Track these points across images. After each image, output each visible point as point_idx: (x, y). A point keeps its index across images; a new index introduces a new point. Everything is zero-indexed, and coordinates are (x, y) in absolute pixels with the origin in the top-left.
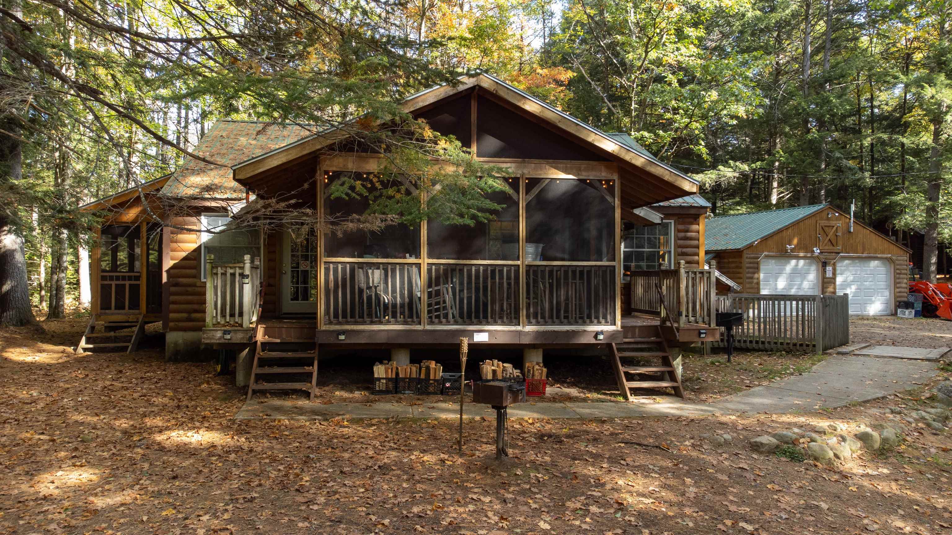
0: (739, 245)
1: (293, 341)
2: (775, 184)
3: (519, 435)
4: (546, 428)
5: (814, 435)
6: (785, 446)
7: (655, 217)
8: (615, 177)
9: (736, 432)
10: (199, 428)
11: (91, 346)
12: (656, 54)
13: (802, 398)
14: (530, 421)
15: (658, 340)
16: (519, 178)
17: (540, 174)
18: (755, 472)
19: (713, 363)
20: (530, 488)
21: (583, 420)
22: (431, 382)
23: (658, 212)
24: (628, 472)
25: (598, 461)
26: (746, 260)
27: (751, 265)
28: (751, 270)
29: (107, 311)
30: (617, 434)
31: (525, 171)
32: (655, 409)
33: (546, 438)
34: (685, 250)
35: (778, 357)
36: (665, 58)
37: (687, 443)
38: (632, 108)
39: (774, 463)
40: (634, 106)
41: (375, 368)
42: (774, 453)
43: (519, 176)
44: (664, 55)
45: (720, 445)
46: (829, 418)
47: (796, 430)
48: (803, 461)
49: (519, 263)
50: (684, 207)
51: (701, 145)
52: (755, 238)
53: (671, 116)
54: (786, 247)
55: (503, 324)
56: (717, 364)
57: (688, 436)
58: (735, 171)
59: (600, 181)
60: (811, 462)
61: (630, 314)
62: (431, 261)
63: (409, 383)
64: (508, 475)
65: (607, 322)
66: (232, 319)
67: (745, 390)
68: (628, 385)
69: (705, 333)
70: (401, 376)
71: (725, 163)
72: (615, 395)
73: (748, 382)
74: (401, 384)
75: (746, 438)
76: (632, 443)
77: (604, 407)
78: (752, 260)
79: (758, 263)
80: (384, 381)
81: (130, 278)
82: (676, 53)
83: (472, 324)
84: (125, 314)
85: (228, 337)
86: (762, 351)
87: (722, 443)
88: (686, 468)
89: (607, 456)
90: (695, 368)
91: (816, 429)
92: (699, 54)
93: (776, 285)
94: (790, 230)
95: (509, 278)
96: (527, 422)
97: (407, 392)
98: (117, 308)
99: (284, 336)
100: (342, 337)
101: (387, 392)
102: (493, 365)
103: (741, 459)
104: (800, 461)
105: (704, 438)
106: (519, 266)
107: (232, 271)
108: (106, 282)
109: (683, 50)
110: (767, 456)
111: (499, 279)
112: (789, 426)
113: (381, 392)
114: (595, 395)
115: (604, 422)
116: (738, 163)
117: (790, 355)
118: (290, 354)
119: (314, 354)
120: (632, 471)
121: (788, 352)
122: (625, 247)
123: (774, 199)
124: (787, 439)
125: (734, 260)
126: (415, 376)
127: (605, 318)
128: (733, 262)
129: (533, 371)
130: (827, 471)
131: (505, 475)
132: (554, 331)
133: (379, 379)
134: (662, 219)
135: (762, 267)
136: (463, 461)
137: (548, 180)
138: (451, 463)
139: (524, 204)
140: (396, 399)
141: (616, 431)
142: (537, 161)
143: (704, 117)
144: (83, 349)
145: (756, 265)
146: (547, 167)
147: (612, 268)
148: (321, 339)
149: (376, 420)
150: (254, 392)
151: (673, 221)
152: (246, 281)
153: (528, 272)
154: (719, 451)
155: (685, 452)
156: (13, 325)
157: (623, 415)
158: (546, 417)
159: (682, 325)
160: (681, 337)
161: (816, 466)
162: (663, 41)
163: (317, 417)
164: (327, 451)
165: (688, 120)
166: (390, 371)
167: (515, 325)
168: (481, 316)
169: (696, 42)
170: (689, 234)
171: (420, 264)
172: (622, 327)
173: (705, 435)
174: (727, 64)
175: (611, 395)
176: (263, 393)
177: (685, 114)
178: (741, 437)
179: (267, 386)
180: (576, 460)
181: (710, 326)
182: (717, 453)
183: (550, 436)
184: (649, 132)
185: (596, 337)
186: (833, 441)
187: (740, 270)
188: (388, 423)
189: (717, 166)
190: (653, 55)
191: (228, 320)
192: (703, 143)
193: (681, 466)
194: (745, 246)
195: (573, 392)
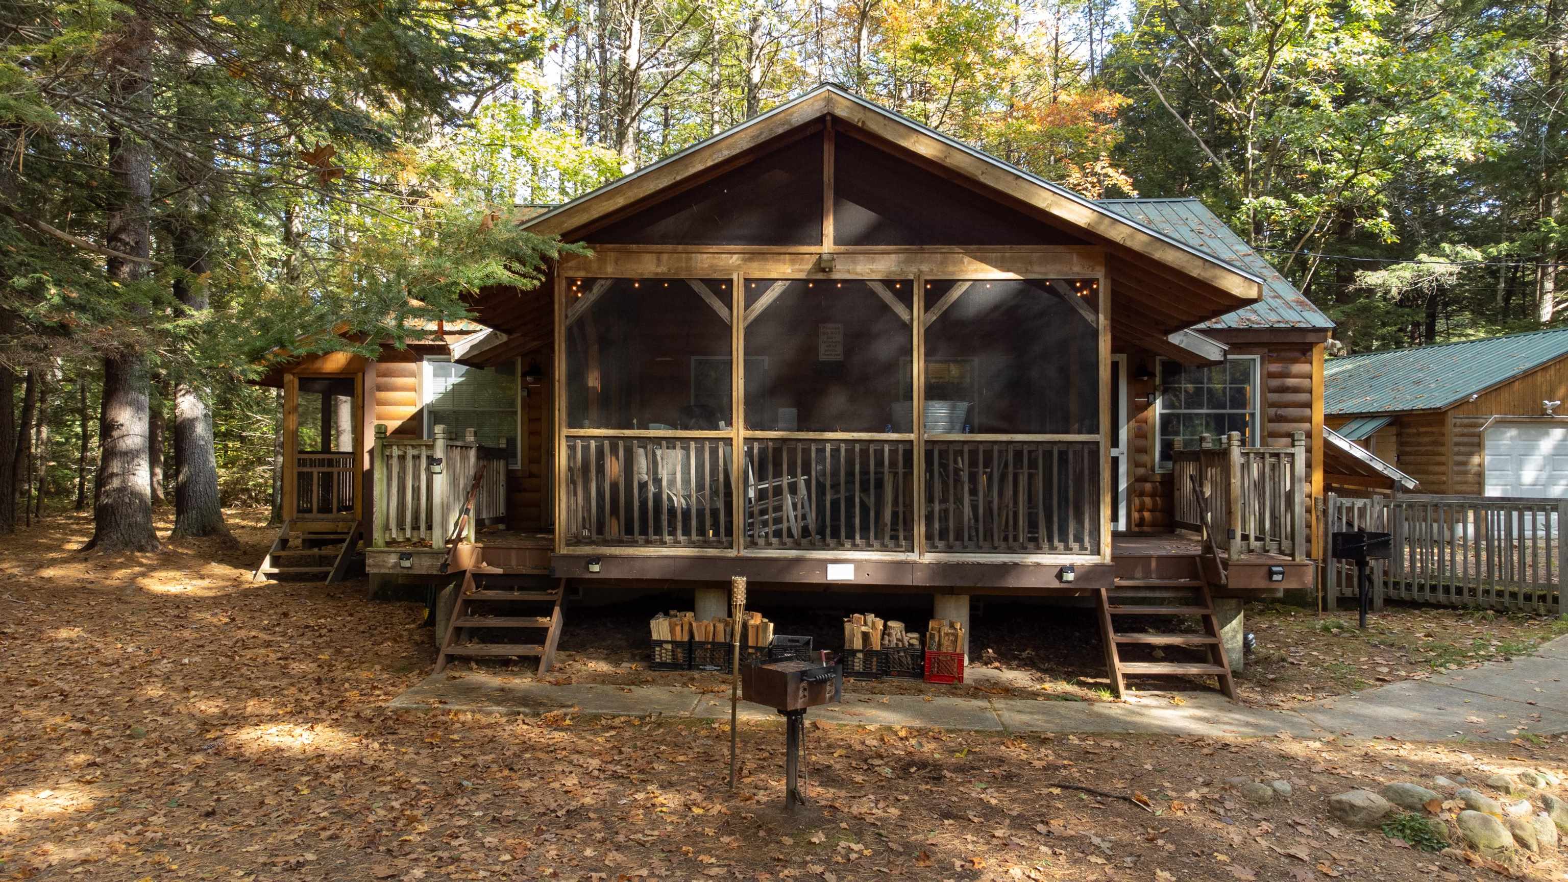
0: (1439, 402)
1: (524, 572)
2: (1549, 285)
3: (865, 761)
4: (925, 749)
5: (1475, 794)
6: (1405, 815)
7: (1213, 351)
8: (1099, 273)
9: (1306, 777)
10: (316, 721)
11: (276, 571)
12: (1295, 55)
13: (1489, 710)
14: (903, 734)
15: (1195, 583)
16: (912, 281)
17: (953, 273)
18: (1319, 867)
19: (1326, 629)
20: (823, 873)
21: (1008, 734)
22: (750, 650)
23: (1219, 340)
24: (1043, 849)
25: (992, 822)
26: (1453, 427)
27: (1466, 439)
28: (1462, 449)
29: (306, 515)
30: (1057, 768)
31: (925, 268)
32: (1161, 719)
33: (913, 770)
34: (1281, 412)
35: (1478, 623)
36: (1311, 61)
37: (1193, 794)
38: (1248, 155)
39: (1372, 850)
40: (1251, 152)
41: (653, 623)
42: (1379, 827)
43: (911, 277)
44: (1309, 54)
45: (1262, 803)
46: (1532, 757)
47: (1442, 781)
48: (1440, 849)
49: (912, 436)
50: (1279, 330)
51: (1382, 216)
52: (1471, 386)
53: (1320, 166)
54: (1542, 404)
55: (884, 548)
56: (1335, 630)
57: (1200, 780)
58: (1453, 262)
59: (1071, 283)
60: (1458, 852)
61: (1173, 532)
62: (750, 434)
63: (712, 651)
64: (796, 844)
65: (1083, 548)
66: (415, 533)
67: (1372, 686)
68: (1122, 668)
69: (1282, 573)
70: (697, 639)
71: (1434, 249)
72: (1097, 686)
73: (1385, 670)
74: (698, 653)
75: (1324, 790)
76: (1077, 789)
77: (1062, 711)
78: (1466, 430)
79: (1479, 435)
80: (669, 647)
81: (322, 463)
82: (1335, 49)
83: (825, 547)
84: (333, 521)
85: (406, 564)
86: (1445, 607)
87: (1267, 798)
88: (1170, 847)
89: (1014, 813)
90: (1287, 637)
91: (1490, 782)
92: (1381, 47)
93: (1519, 477)
94: (1552, 371)
95: (893, 464)
96: (896, 733)
97: (708, 667)
98: (320, 511)
99: (514, 563)
100: (596, 568)
101: (674, 666)
102: (866, 624)
103: (1301, 834)
104: (1433, 848)
105: (1232, 787)
106: (911, 442)
107: (416, 452)
108: (305, 470)
109: (1348, 42)
110: (1363, 833)
111: (876, 465)
112: (1427, 772)
113: (663, 665)
114: (1063, 687)
115: (1044, 741)
116: (1459, 248)
117: (1504, 619)
118: (516, 595)
119: (557, 594)
120: (1051, 847)
121: (1501, 612)
122: (1164, 407)
123: (1546, 312)
124: (1410, 800)
125: (1430, 429)
126: (723, 640)
127: (1079, 539)
128: (1426, 433)
129: (940, 636)
130: (1492, 875)
131: (788, 841)
132: (979, 564)
133: (660, 643)
134: (1225, 353)
135: (1488, 443)
136: (724, 810)
137: (968, 284)
138: (701, 811)
139: (922, 331)
140: (685, 679)
141: (1060, 762)
142: (946, 248)
143: (1383, 164)
144: (265, 574)
145: (1476, 440)
146: (966, 259)
147: (1094, 447)
148: (562, 572)
149: (622, 719)
150: (451, 658)
151: (1258, 358)
152: (437, 468)
153: (929, 455)
154: (1257, 816)
155: (1180, 813)
156: (193, 534)
157: (1090, 729)
158: (936, 728)
159: (1235, 557)
160: (1233, 580)
161: (1468, 861)
162: (1309, 29)
163: (522, 709)
164: (499, 775)
165: (1351, 172)
166: (678, 629)
167: (907, 551)
168: (843, 534)
169: (1376, 25)
170: (1291, 382)
171: (731, 439)
172: (1113, 558)
173: (1236, 780)
174: (1426, 60)
175: (1090, 686)
176: (466, 661)
177: (1345, 160)
178: (1314, 788)
179: (473, 648)
180: (948, 818)
181: (1294, 560)
182: (1250, 818)
183: (922, 765)
184: (1276, 198)
185: (1059, 576)
186: (1521, 809)
187: (1442, 449)
188: (641, 726)
189: (1416, 255)
190: (1286, 54)
191: (408, 534)
192: (1386, 213)
193: (1160, 842)
194: (1451, 404)
195: (1019, 677)
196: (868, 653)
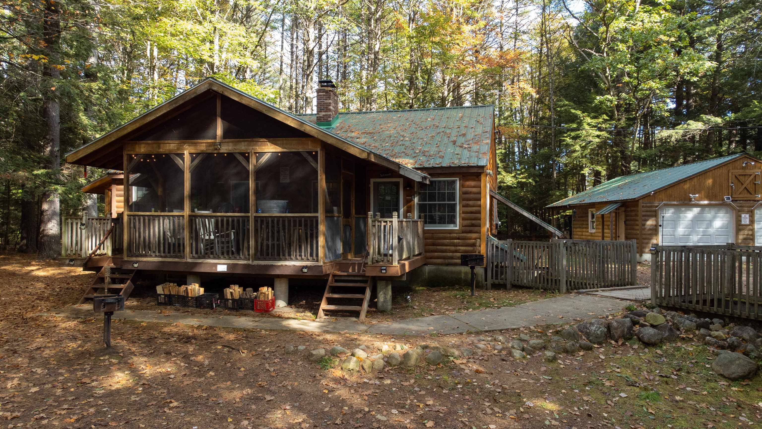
0: (635, 195)
8: (318, 149)
14: (204, 328)
17: (264, 149)
22: (190, 298)
26: (641, 208)
27: (648, 213)
28: (647, 218)
33: (184, 339)
34: (468, 202)
36: (632, 28)
41: (157, 288)
43: (249, 151)
48: (329, 369)
49: (249, 215)
52: (651, 188)
54: (689, 196)
58: (706, 124)
62: (192, 213)
63: (177, 298)
65: (313, 259)
68: (324, 307)
69: (385, 270)
70: (172, 294)
74: (173, 299)
78: (648, 209)
79: (656, 211)
80: (163, 296)
85: (72, 263)
94: (696, 180)
97: (177, 304)
100: (136, 265)
101: (165, 304)
104: (326, 369)
107: (77, 221)
113: (162, 303)
114: (306, 315)
119: (131, 276)
121: (545, 290)
122: (419, 201)
126: (181, 294)
128: (633, 211)
133: (160, 295)
135: (661, 215)
137: (270, 154)
139: (253, 171)
142: (261, 140)
145: (654, 213)
146: (269, 144)
148: (125, 267)
151: (458, 179)
152: (83, 227)
153: (256, 221)
155: (251, 356)
159: (369, 263)
160: (367, 272)
166: (166, 290)
169: (669, 7)
170: (472, 189)
171: (184, 216)
181: (392, 264)
185: (302, 270)
187: (637, 218)
191: (74, 252)
194: (640, 196)
196: (233, 300)
